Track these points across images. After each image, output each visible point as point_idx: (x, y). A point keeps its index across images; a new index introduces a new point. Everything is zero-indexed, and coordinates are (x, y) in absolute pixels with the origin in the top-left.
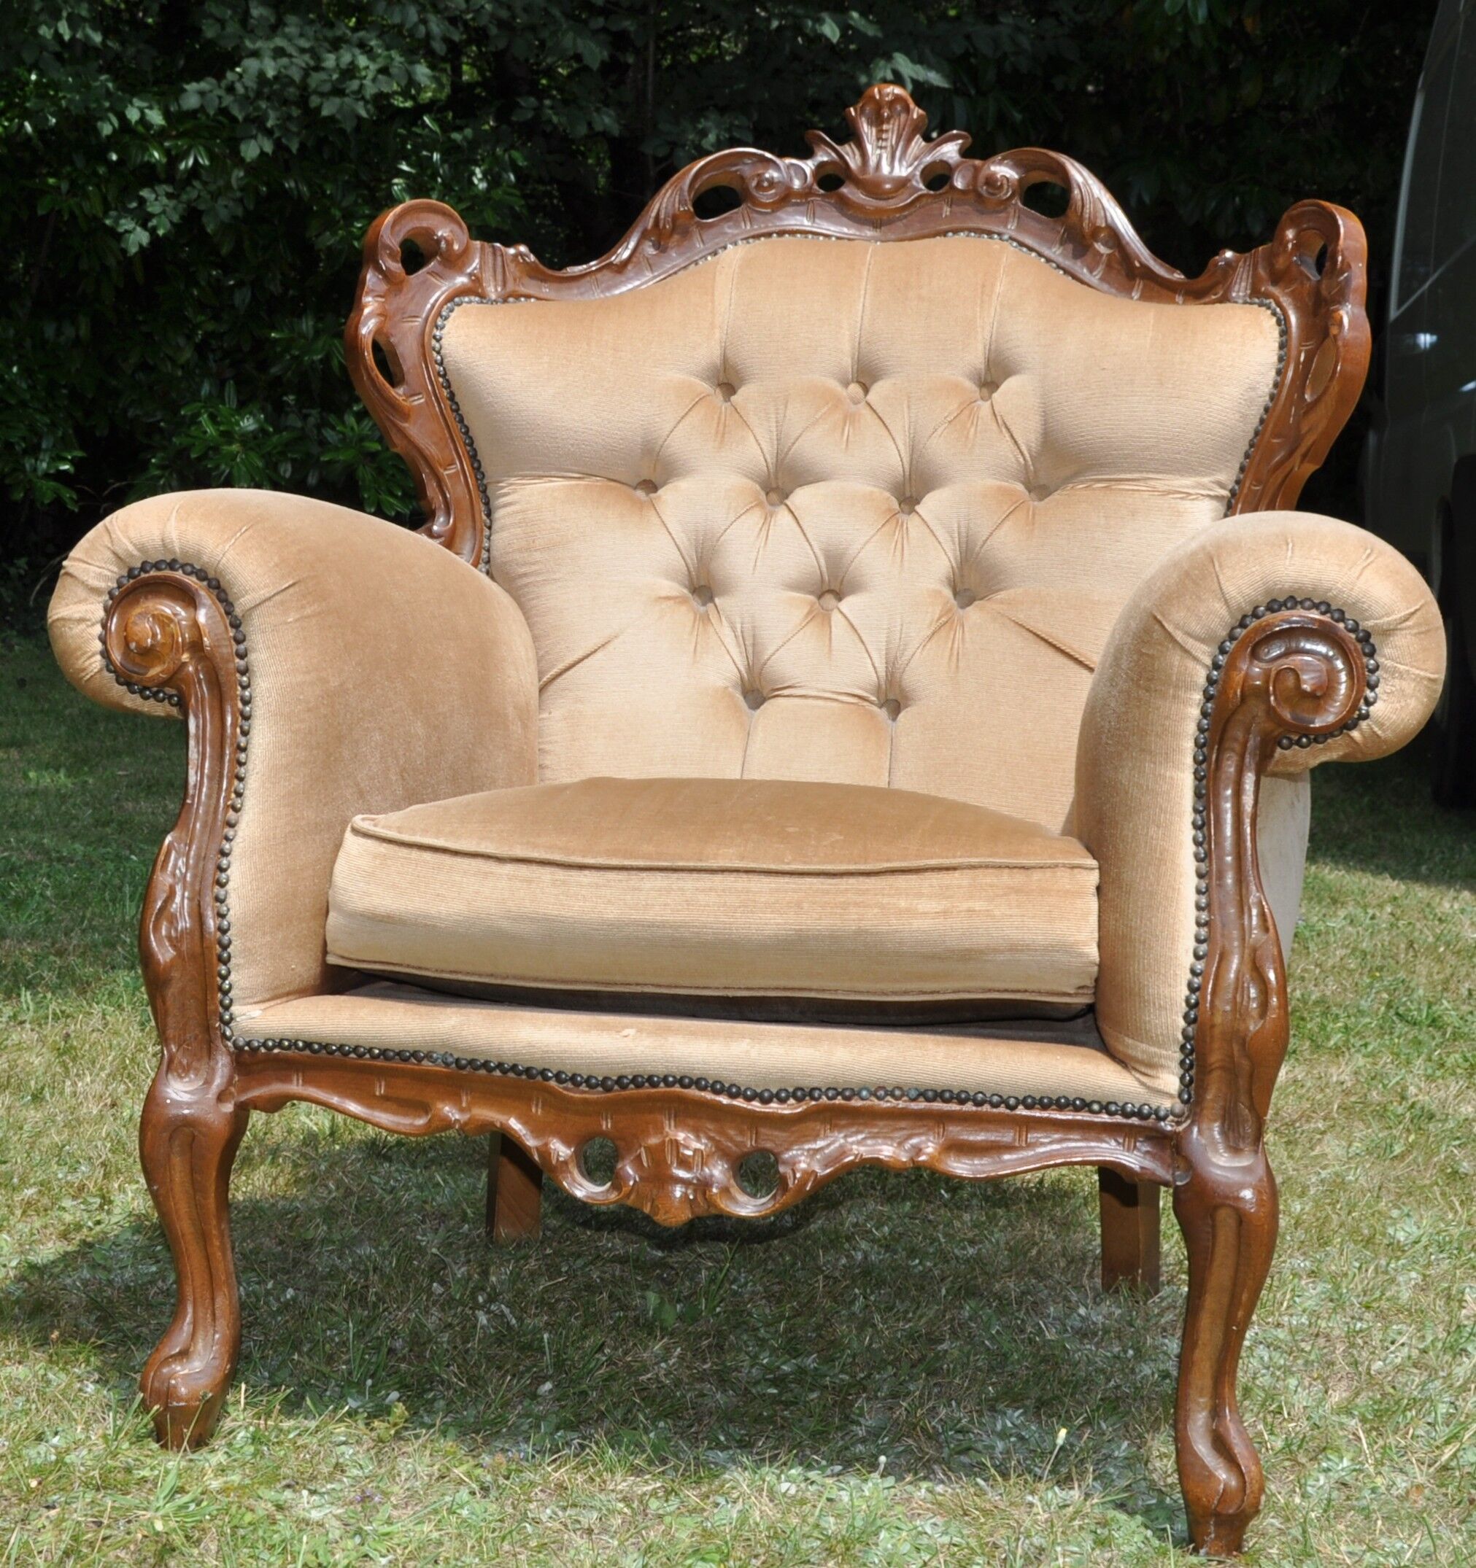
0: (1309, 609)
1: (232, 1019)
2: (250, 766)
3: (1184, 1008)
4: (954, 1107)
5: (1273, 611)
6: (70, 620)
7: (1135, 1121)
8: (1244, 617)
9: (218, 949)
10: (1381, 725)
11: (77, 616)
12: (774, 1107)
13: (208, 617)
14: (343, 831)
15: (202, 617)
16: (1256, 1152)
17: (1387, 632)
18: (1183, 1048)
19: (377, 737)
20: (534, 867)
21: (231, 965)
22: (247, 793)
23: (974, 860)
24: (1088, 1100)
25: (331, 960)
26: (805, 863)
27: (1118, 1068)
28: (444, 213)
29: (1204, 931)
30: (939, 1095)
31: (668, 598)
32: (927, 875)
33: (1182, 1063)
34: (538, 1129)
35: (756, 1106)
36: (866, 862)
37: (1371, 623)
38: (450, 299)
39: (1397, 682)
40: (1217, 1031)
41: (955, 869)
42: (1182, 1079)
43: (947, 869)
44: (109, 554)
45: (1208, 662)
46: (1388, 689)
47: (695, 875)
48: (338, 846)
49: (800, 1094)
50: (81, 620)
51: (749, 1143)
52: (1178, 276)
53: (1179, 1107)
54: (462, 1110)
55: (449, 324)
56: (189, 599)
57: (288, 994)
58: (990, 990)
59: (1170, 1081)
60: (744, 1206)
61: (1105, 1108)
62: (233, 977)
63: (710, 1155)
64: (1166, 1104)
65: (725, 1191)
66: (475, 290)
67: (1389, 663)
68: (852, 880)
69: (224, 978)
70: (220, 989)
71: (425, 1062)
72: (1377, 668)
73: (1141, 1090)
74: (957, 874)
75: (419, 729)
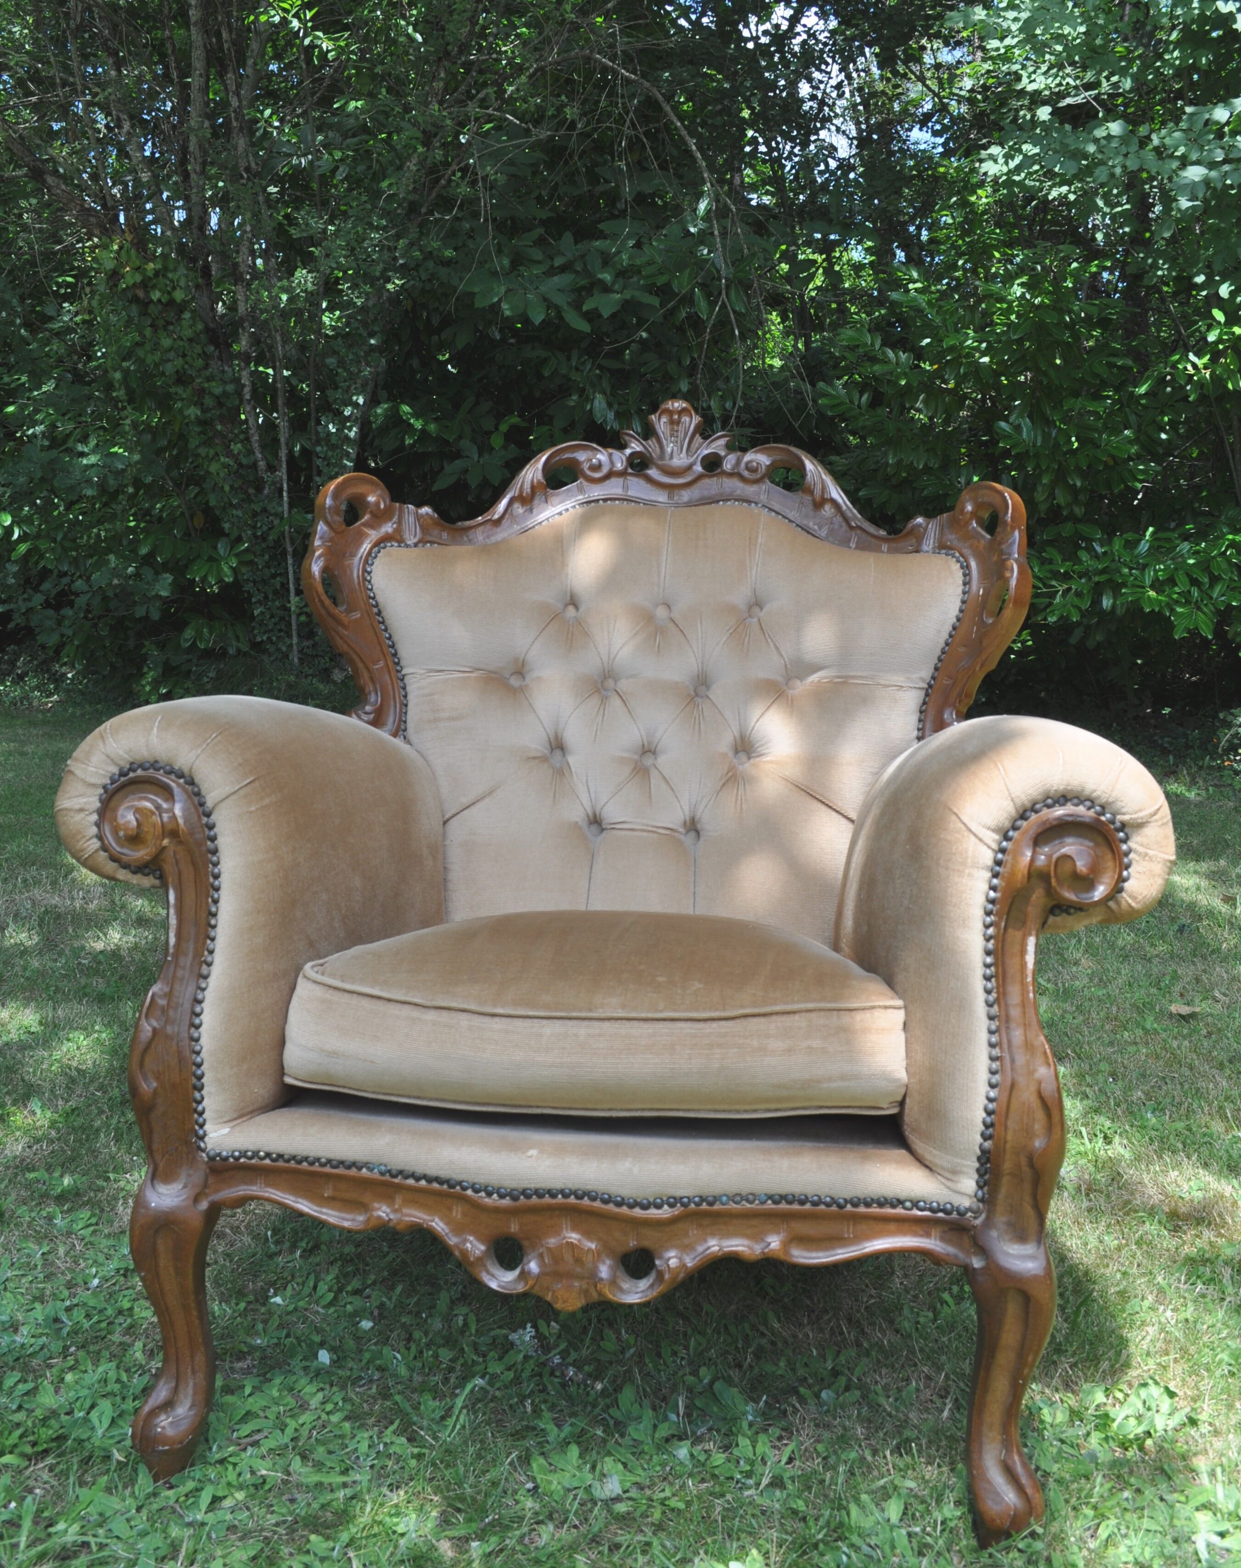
0: (1077, 805)
1: (205, 1135)
2: (219, 929)
3: (981, 1127)
4: (796, 1207)
5: (1049, 807)
6: (70, 810)
7: (941, 1215)
8: (1025, 811)
9: (194, 1080)
10: (1134, 898)
11: (77, 807)
12: (653, 1212)
13: (184, 810)
14: (297, 977)
15: (178, 810)
16: (1039, 1242)
17: (1139, 825)
18: (979, 1159)
19: (324, 897)
20: (454, 1014)
21: (204, 1092)
22: (217, 951)
23: (810, 1006)
24: (902, 1198)
25: (288, 1080)
26: (675, 1010)
27: (926, 1172)
28: (372, 483)
29: (995, 1065)
30: (783, 1198)
31: (534, 758)
32: (774, 1018)
33: (978, 1170)
34: (459, 1229)
35: (638, 1212)
36: (724, 1010)
37: (1126, 818)
38: (377, 544)
39: (1145, 863)
40: (1008, 1146)
41: (794, 1012)
42: (977, 1183)
43: (789, 1013)
44: (104, 757)
45: (995, 846)
46: (1139, 869)
47: (586, 1023)
48: (293, 989)
49: (673, 1202)
50: (81, 810)
51: (632, 1243)
52: (883, 533)
53: (975, 1205)
54: (395, 1211)
55: (376, 561)
56: (167, 792)
57: (252, 1112)
58: (821, 1107)
59: (969, 1184)
60: (628, 1292)
61: (915, 1204)
62: (205, 1103)
63: (599, 1254)
64: (966, 1203)
65: (613, 1282)
66: (396, 538)
67: (1141, 849)
68: (715, 1025)
69: (199, 1102)
70: (195, 1111)
71: (364, 1170)
72: (1130, 851)
73: (946, 1191)
74: (797, 1017)
75: (357, 882)
